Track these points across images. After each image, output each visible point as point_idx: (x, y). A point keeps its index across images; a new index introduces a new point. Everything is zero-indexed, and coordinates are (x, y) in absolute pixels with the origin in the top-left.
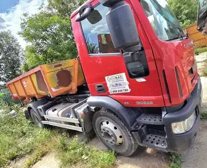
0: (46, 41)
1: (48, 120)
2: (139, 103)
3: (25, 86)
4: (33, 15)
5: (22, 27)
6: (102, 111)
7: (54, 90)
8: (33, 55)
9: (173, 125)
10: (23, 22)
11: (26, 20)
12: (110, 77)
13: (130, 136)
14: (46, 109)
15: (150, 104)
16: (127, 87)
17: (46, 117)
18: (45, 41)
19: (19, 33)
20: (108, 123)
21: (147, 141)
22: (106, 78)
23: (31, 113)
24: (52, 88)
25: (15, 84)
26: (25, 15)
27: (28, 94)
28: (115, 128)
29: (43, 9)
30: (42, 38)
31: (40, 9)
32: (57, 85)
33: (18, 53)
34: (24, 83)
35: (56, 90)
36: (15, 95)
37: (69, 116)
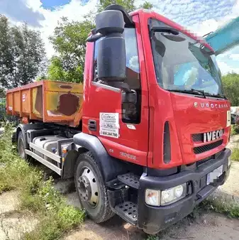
0: (79, 57)
1: (32, 150)
2: (122, 154)
3: (24, 100)
4: (73, 22)
5: (56, 32)
6: (87, 155)
7: (49, 114)
8: (57, 69)
9: (148, 191)
10: (59, 26)
11: (64, 26)
12: (105, 114)
13: (104, 195)
14: (34, 135)
15: (133, 159)
16: (117, 132)
17: (31, 145)
18: (77, 57)
19: (50, 38)
20: (88, 171)
21: (121, 207)
22: (101, 114)
23: (19, 137)
24: (48, 111)
25: (15, 94)
26: (64, 19)
27: (24, 111)
28: (94, 181)
29: (89, 19)
30: (75, 52)
31: (85, 17)
32: (56, 109)
33: (40, 60)
34: (24, 96)
35: (53, 115)
36: (11, 108)
37: (54, 152)
